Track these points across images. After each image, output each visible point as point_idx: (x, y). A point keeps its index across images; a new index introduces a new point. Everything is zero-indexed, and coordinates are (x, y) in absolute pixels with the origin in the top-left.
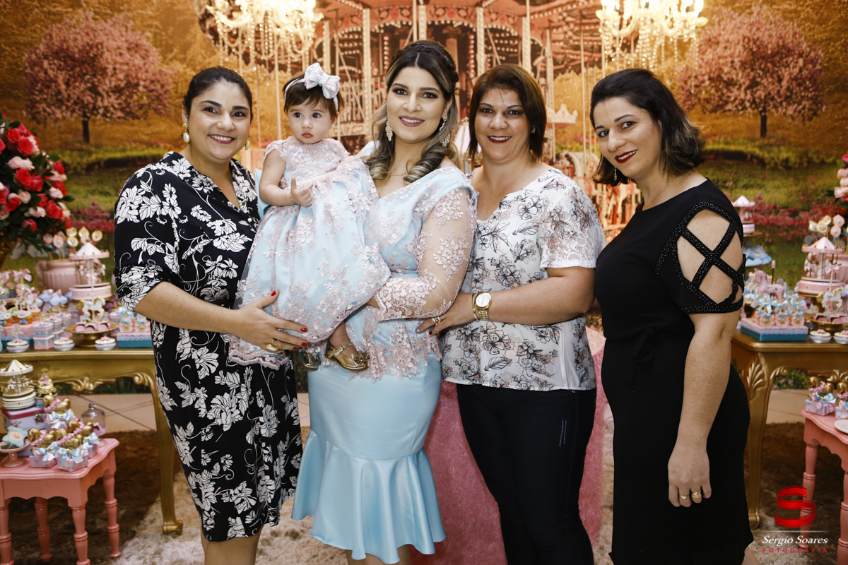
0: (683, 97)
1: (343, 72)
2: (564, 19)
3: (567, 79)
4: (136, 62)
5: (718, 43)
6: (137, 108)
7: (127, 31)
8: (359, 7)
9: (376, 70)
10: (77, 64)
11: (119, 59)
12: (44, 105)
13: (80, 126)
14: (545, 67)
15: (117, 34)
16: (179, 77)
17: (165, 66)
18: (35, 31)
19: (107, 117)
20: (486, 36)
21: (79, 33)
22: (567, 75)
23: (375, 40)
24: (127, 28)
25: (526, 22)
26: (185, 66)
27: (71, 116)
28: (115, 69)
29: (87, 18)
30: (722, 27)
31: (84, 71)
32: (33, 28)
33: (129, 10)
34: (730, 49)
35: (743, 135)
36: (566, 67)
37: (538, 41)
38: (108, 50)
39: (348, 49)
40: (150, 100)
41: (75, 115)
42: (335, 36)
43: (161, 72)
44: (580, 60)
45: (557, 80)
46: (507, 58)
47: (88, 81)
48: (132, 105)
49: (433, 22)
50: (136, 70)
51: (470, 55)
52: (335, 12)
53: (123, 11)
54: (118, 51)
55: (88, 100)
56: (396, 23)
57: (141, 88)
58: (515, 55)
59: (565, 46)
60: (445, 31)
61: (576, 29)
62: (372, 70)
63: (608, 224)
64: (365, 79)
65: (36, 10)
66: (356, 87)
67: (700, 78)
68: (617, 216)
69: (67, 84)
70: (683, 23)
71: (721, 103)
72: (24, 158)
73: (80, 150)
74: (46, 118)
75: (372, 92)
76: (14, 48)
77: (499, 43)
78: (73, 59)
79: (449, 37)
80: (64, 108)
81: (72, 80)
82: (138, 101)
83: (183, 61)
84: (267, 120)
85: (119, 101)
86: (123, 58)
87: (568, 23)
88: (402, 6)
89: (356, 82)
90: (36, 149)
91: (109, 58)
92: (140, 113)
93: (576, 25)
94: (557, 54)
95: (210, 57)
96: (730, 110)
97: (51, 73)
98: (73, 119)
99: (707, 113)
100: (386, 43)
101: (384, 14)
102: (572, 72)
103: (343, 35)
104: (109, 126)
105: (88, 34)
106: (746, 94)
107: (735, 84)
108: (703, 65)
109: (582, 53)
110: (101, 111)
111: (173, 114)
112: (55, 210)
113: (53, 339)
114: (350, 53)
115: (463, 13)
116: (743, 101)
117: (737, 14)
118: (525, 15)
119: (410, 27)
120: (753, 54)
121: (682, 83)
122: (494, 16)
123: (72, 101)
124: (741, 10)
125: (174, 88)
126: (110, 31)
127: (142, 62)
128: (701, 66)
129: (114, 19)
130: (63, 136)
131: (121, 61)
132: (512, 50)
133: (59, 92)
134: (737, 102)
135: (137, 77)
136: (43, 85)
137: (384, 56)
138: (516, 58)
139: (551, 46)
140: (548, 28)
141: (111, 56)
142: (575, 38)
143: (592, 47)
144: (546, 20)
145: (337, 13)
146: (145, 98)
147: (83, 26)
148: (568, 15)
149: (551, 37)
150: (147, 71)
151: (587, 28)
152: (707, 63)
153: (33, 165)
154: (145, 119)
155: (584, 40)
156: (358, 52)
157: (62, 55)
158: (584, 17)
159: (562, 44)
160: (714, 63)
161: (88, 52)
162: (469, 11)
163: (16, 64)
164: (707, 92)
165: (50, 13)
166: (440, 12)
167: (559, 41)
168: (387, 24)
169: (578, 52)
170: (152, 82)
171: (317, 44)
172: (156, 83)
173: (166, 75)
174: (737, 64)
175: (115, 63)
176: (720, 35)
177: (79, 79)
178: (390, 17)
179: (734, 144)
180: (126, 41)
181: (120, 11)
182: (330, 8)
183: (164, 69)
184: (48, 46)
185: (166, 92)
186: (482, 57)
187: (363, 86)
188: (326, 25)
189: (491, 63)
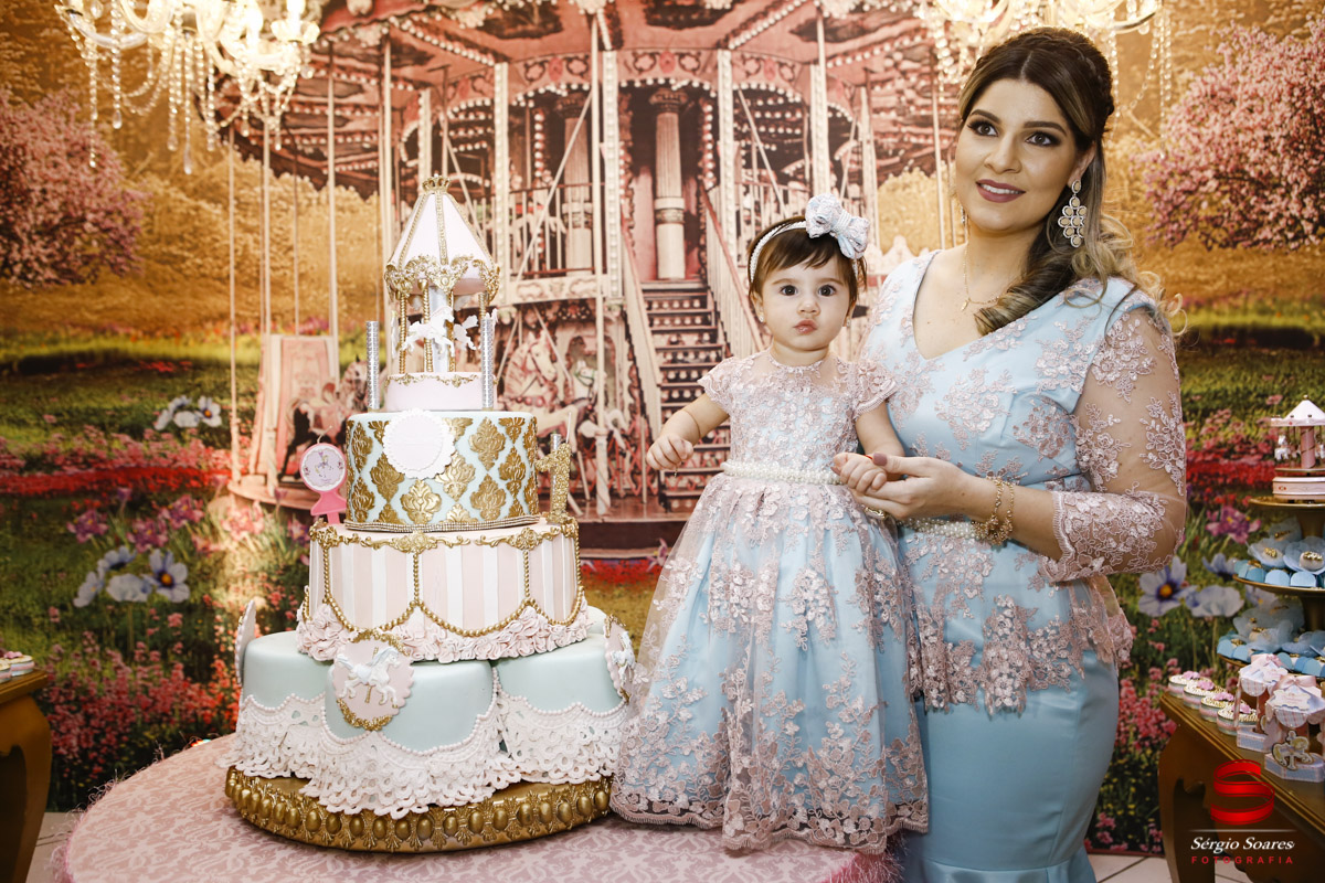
0: (1159, 217)
1: (457, 184)
2: (896, 65)
3: (906, 186)
4: (82, 178)
5: (1232, 101)
6: (80, 263)
7: (67, 122)
8: (488, 60)
9: (519, 179)
11: (51, 173)
14: (859, 163)
15: (50, 127)
16: (156, 204)
17: (133, 184)
19: (27, 280)
20: (736, 106)
22: (906, 177)
23: (518, 121)
24: (68, 116)
25: (818, 74)
26: (167, 182)
28: (44, 191)
30: (1239, 67)
33: (73, 84)
34: (1261, 112)
35: (1298, 296)
36: (903, 161)
37: (844, 111)
38: (34, 158)
39: (465, 141)
40: (103, 248)
42: (442, 117)
43: (124, 194)
44: (933, 145)
45: (883, 187)
46: (780, 147)
48: (71, 258)
49: (631, 83)
50: (81, 192)
51: (704, 144)
52: (441, 72)
53: (63, 85)
54: (51, 158)
56: (558, 87)
57: (88, 226)
58: (797, 141)
59: (900, 119)
60: (654, 99)
61: (923, 83)
62: (511, 179)
64: (498, 198)
66: (478, 214)
67: (1196, 175)
71: (1245, 225)
75: (511, 221)
77: (763, 117)
79: (664, 111)
82: (83, 249)
83: (162, 174)
84: (313, 281)
85: (49, 251)
86: (58, 172)
87: (904, 74)
88: (571, 55)
89: (479, 203)
91: (35, 171)
92: (84, 272)
93: (920, 76)
94: (884, 135)
95: (212, 166)
96: (1266, 241)
99: (1215, 247)
100: (538, 127)
101: (535, 72)
102: (917, 169)
103: (456, 115)
104: (30, 296)
106: (1304, 205)
107: (1278, 185)
108: (1202, 147)
109: (937, 132)
110: (17, 269)
111: (143, 273)
114: (470, 147)
115: (689, 62)
116: (1296, 221)
117: (1273, 39)
118: (816, 62)
119: (587, 93)
120: (1314, 119)
121: (1155, 187)
122: (752, 66)
124: (1282, 31)
125: (147, 224)
126: (39, 124)
127: (93, 178)
128: (1196, 151)
129: (46, 101)
131: (57, 177)
132: (789, 131)
134: (1282, 223)
135: (82, 204)
137: (533, 151)
138: (800, 145)
139: (871, 119)
140: (865, 85)
141: (39, 168)
142: (920, 101)
144: (858, 69)
145: (446, 73)
146: (95, 243)
148: (905, 58)
149: (869, 101)
150: (99, 195)
152: (1209, 143)
154: (93, 283)
156: (485, 145)
159: (893, 115)
160: (1224, 144)
162: (703, 59)
164: (1211, 204)
166: (645, 62)
167: (888, 110)
168: (542, 91)
169: (928, 131)
170: (109, 213)
171: (407, 133)
172: (115, 216)
173: (132, 200)
174: (1279, 143)
175: (46, 182)
178: (546, 76)
179: (1281, 314)
180: (66, 140)
181: (57, 87)
182: (432, 64)
183: (129, 190)
185: (131, 233)
186: (728, 147)
187: (492, 211)
188: (425, 97)
189: (748, 158)
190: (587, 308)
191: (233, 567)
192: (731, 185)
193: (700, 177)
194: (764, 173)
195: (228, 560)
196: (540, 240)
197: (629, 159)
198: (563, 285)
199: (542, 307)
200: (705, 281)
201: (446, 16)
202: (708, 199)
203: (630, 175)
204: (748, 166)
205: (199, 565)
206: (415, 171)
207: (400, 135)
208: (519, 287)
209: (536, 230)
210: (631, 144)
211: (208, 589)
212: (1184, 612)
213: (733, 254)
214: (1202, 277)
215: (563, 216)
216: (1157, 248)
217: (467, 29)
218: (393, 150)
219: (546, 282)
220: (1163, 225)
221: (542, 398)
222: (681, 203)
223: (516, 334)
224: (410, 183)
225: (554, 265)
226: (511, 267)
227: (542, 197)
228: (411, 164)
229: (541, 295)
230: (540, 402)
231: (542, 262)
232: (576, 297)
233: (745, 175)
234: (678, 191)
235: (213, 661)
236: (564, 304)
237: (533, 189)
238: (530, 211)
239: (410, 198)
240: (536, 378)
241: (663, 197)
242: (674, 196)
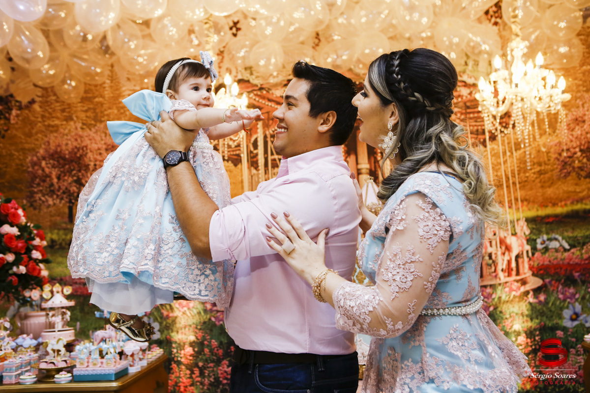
0: (559, 167)
1: (274, 160)
5: (584, 121)
7: (106, 136)
10: (67, 162)
12: (40, 195)
13: (67, 210)
15: (98, 138)
18: (37, 140)
21: (70, 140)
27: (60, 202)
28: (95, 165)
29: (76, 128)
30: (586, 109)
31: (72, 168)
32: (36, 137)
38: (91, 151)
41: (63, 202)
42: (267, 133)
47: (74, 175)
53: (104, 121)
54: (99, 151)
55: (74, 190)
61: (463, 117)
63: (505, 277)
65: (39, 124)
67: (572, 150)
68: (512, 270)
69: (59, 178)
70: (549, 98)
72: (12, 226)
73: (65, 229)
74: (41, 205)
76: (21, 153)
78: (64, 159)
80: (55, 196)
81: (63, 175)
86: (102, 157)
90: (23, 220)
91: (92, 157)
93: (462, 114)
97: (47, 170)
98: (61, 205)
99: (582, 179)
103: (273, 131)
105: (76, 140)
108: (574, 139)
112: (34, 269)
113: (19, 375)
121: (556, 155)
123: (61, 191)
126: (93, 137)
128: (571, 141)
129: (96, 128)
130: (53, 219)
133: (52, 185)
136: (40, 179)
141: (93, 155)
143: (477, 130)
147: (73, 134)
151: (472, 115)
152: (577, 138)
153: (19, 231)
155: (470, 126)
157: (57, 157)
158: (468, 107)
160: (583, 137)
161: (76, 153)
163: (22, 165)
164: (579, 161)
165: (49, 126)
171: (253, 139)
176: (585, 115)
177: (68, 174)
180: (105, 144)
181: (101, 122)
184: (46, 150)
188: (260, 124)
191: (180, 323)
193: (375, 155)
195: (178, 320)
197: (346, 149)
201: (268, 92)
202: (378, 164)
203: (346, 155)
205: (164, 323)
206: (257, 154)
207: (250, 140)
211: (169, 333)
212: (582, 325)
214: (578, 190)
216: (559, 179)
217: (277, 97)
218: (247, 146)
220: (561, 170)
222: (368, 166)
224: (255, 159)
228: (255, 152)
234: (366, 161)
235: (171, 364)
239: (255, 165)
241: (361, 164)
242: (365, 163)
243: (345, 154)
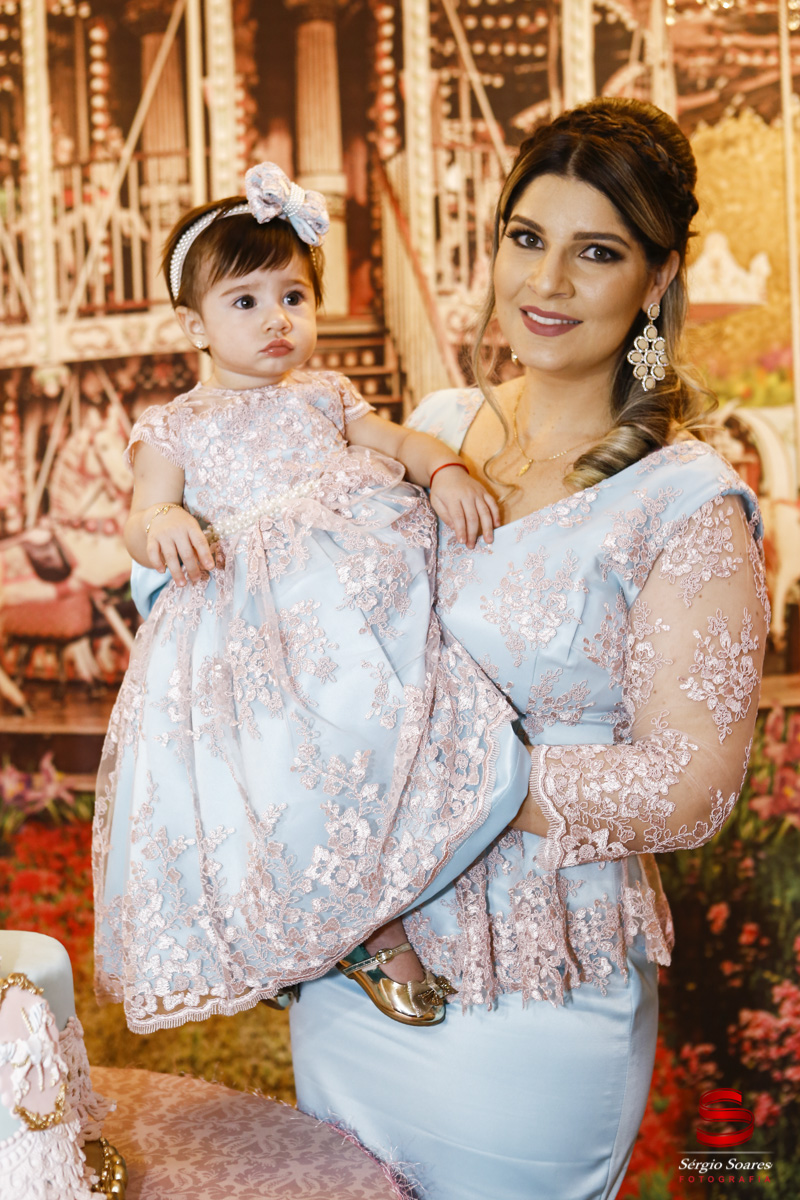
3: (728, 143)
9: (66, 145)
20: (435, 6)
22: (728, 127)
23: (62, 42)
36: (725, 99)
37: (621, 10)
44: (777, 68)
46: (510, 79)
51: (378, 76)
58: (539, 67)
62: (55, 145)
64: (33, 178)
75: (55, 220)
77: (480, 27)
79: (309, 19)
94: (691, 52)
100: (97, 51)
102: (747, 113)
109: (786, 42)
132: (525, 50)
137: (90, 94)
138: (542, 77)
139: (668, 24)
156: (8, 83)
169: (768, 41)
186: (420, 82)
187: (24, 200)
189: (453, 99)
190: (185, 367)
192: (425, 149)
193: (372, 137)
194: (481, 127)
196: (103, 251)
197: (252, 107)
198: (143, 329)
199: (112, 366)
200: (380, 317)
202: (385, 175)
203: (253, 135)
204: (454, 114)
208: (72, 332)
209: (98, 234)
210: (254, 80)
213: (429, 270)
215: (143, 209)
219: (116, 323)
221: (113, 521)
222: (340, 184)
223: (69, 412)
225: (128, 292)
226: (59, 296)
227: (106, 176)
229: (109, 345)
230: (110, 527)
231: (109, 288)
232: (166, 349)
233: (449, 131)
234: (336, 162)
236: (148, 361)
237: (92, 160)
238: (87, 199)
240: (104, 488)
241: (310, 173)
242: (327, 172)
243: (249, 128)
